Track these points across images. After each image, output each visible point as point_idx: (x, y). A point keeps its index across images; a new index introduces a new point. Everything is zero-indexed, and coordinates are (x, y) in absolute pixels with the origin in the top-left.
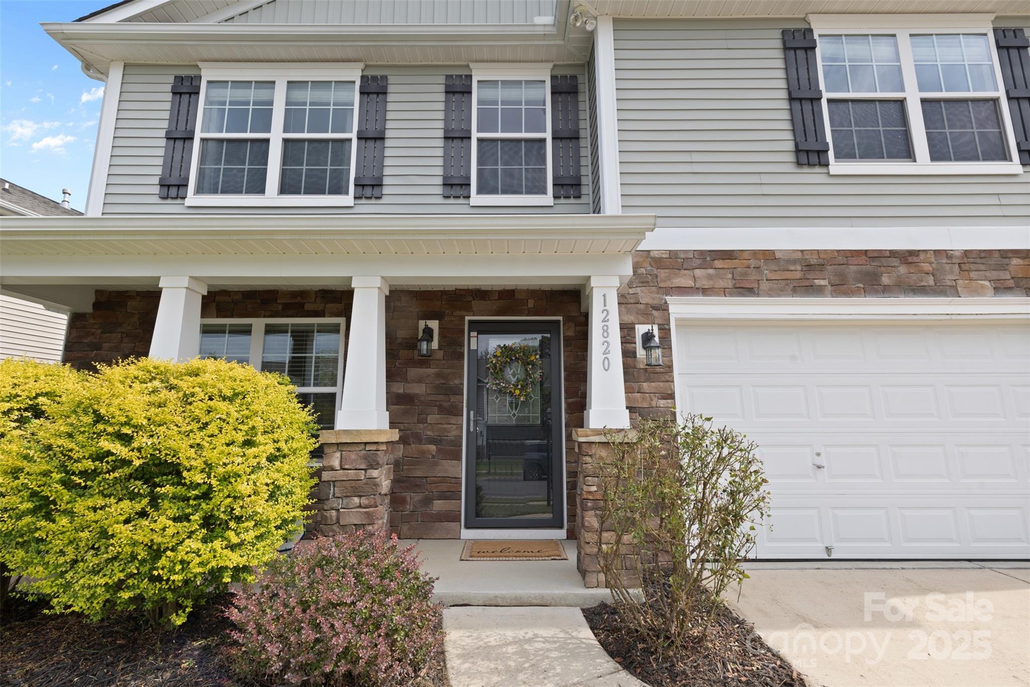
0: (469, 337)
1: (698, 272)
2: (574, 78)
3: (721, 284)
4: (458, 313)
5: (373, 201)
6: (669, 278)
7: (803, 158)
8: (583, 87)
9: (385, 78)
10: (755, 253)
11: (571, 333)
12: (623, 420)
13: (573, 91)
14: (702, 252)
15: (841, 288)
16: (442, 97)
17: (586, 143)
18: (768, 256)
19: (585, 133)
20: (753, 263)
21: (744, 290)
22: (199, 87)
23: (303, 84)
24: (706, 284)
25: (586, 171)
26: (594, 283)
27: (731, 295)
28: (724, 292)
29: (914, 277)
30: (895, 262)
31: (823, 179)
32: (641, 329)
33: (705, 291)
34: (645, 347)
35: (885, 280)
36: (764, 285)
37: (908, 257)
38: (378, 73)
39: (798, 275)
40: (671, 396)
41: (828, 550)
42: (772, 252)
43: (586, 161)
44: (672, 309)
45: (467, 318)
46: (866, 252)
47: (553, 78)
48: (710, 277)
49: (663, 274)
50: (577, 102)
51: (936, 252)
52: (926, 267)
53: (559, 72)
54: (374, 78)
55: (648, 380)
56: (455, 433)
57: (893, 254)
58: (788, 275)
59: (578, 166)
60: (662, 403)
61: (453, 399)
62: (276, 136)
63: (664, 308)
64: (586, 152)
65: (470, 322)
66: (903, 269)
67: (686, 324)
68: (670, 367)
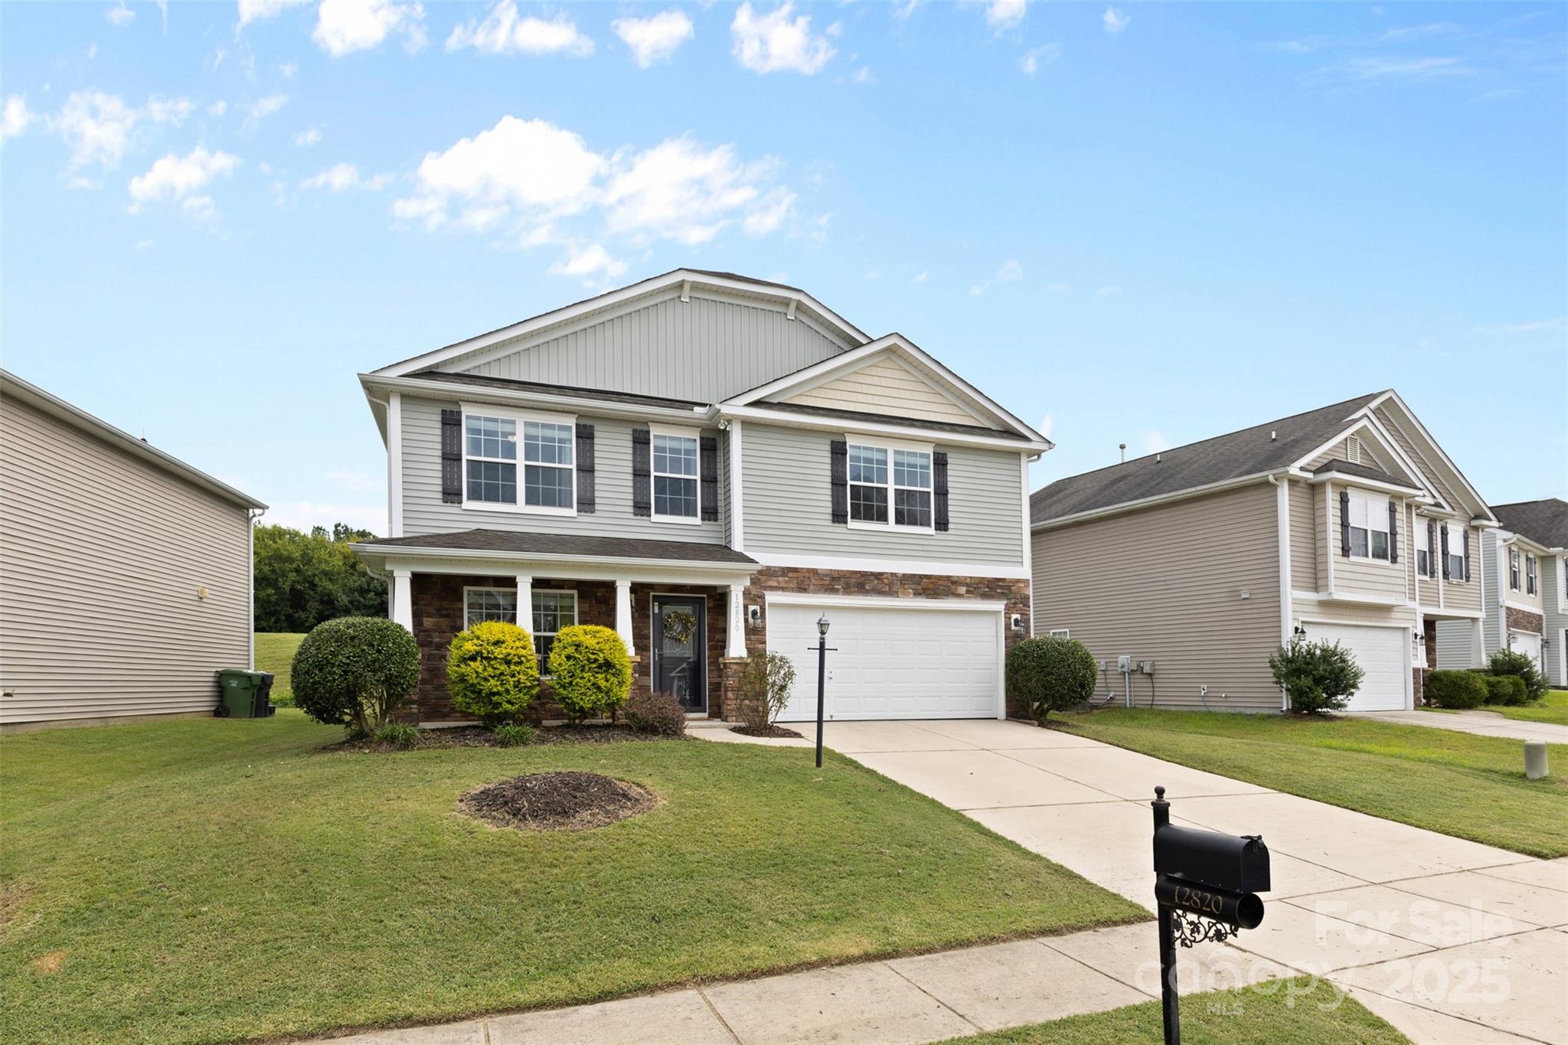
0: (653, 606)
1: (780, 578)
2: (714, 440)
3: (791, 585)
4: (646, 590)
5: (589, 514)
6: (766, 581)
7: (836, 519)
8: (720, 446)
9: (592, 427)
10: (808, 570)
11: (711, 605)
12: (744, 653)
13: (714, 449)
14: (783, 568)
15: (847, 590)
16: (630, 444)
17: (720, 485)
18: (814, 572)
19: (721, 478)
20: (807, 575)
21: (802, 589)
22: (461, 420)
23: (536, 425)
24: (783, 585)
25: (721, 504)
26: (732, 588)
27: (796, 592)
28: (792, 590)
29: (880, 586)
30: (872, 578)
31: (844, 530)
32: (751, 608)
33: (783, 589)
34: (753, 617)
35: (867, 587)
36: (812, 587)
37: (878, 576)
38: (588, 422)
39: (828, 582)
40: (765, 643)
41: (831, 716)
42: (817, 570)
43: (720, 497)
44: (767, 598)
45: (651, 594)
46: (860, 572)
47: (702, 438)
48: (786, 582)
49: (763, 578)
50: (715, 456)
51: (892, 574)
52: (886, 581)
53: (705, 435)
54: (585, 426)
55: (754, 634)
56: (647, 661)
57: (872, 574)
58: (824, 582)
59: (716, 500)
60: (760, 646)
61: (645, 641)
62: (520, 463)
63: (763, 597)
64: (721, 491)
65: (654, 596)
66: (876, 582)
67: (772, 605)
68: (764, 628)
